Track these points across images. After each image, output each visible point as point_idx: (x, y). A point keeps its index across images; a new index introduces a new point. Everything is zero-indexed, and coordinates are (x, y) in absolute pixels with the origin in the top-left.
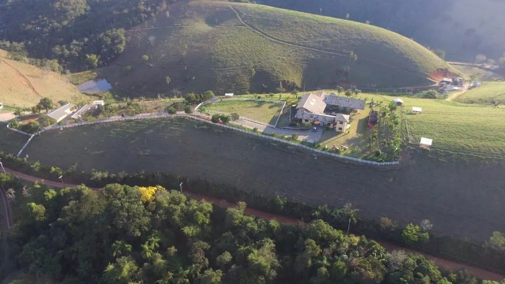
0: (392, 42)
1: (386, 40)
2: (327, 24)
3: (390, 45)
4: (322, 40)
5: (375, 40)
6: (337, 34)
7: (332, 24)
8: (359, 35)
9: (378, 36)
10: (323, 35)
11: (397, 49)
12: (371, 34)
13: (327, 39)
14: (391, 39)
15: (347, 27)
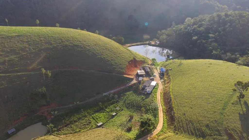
0: (83, 44)
1: (75, 43)
2: (12, 37)
3: (82, 48)
4: (7, 59)
5: (66, 46)
6: (25, 47)
7: (18, 36)
8: (50, 43)
9: (68, 41)
10: (8, 52)
11: (89, 50)
12: (61, 39)
13: (13, 57)
14: (81, 40)
15: (35, 36)
